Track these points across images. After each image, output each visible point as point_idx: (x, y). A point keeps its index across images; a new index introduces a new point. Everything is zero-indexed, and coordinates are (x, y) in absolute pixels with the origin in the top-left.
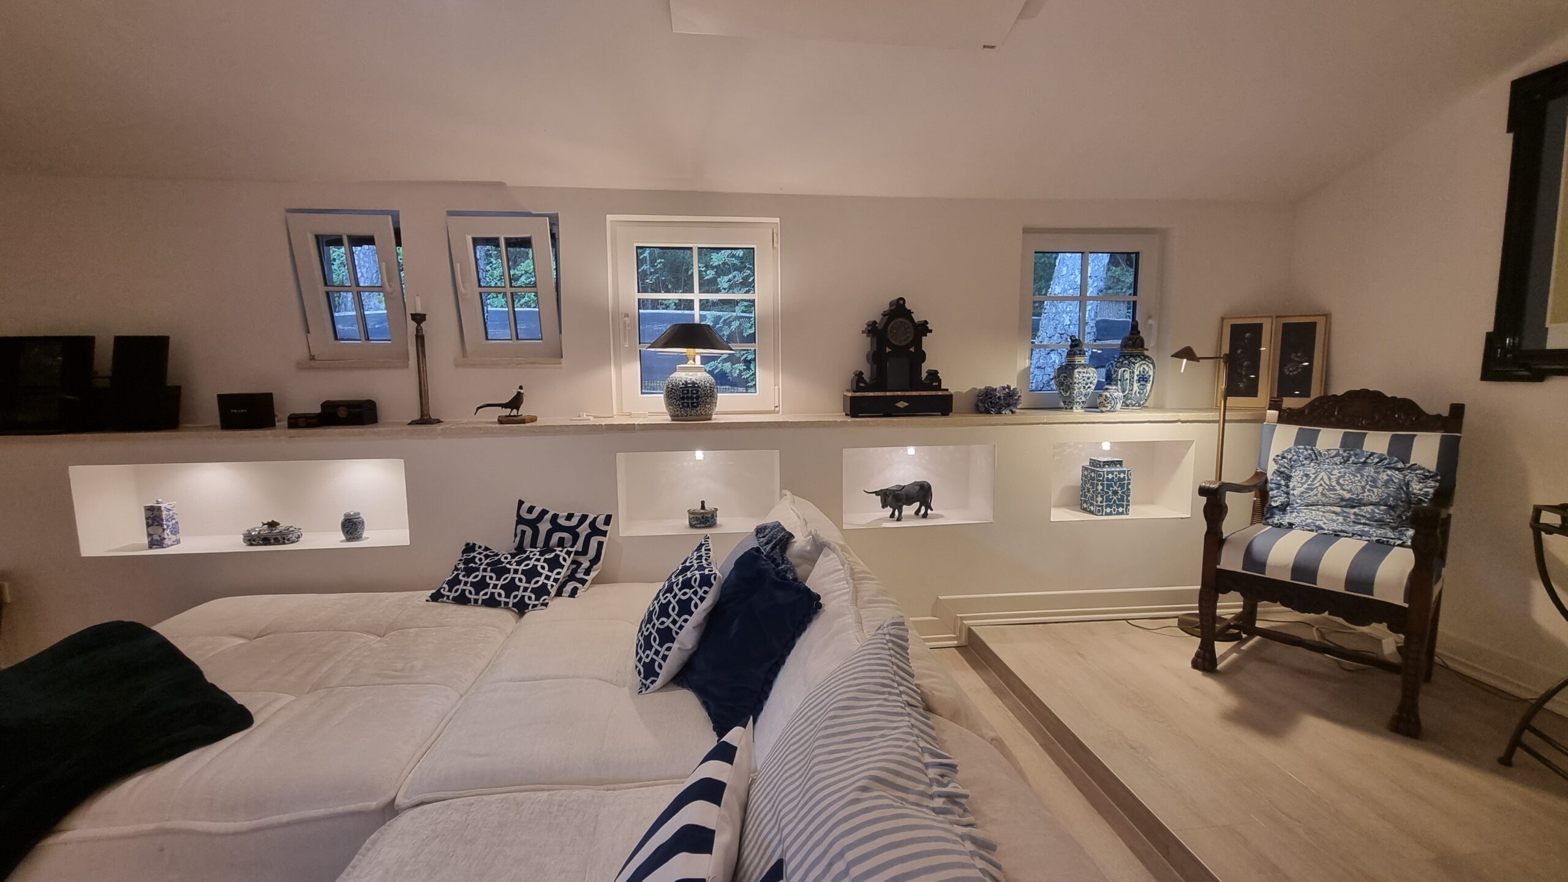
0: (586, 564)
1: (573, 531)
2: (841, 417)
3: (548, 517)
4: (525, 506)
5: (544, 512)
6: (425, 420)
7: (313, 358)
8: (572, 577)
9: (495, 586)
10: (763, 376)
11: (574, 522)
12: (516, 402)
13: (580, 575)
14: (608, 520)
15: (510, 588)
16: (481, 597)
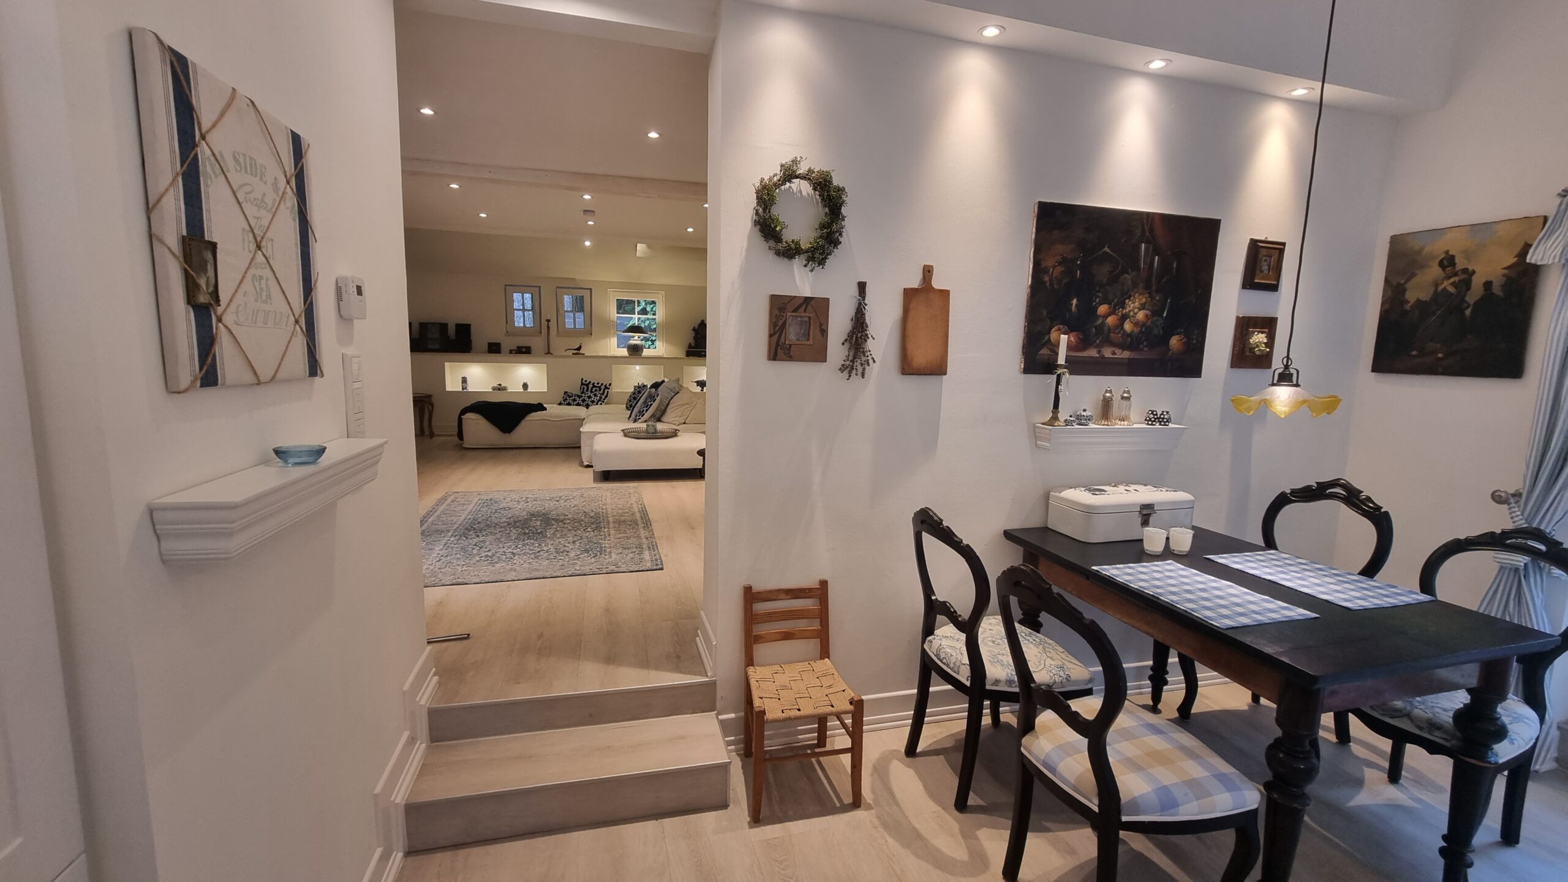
0: (604, 397)
1: (600, 388)
2: (685, 357)
3: (592, 383)
4: (584, 380)
5: (590, 382)
6: (549, 353)
7: (507, 332)
8: (599, 400)
9: (579, 401)
10: (657, 343)
11: (600, 385)
12: (579, 348)
13: (602, 400)
14: (610, 385)
15: (584, 401)
16: (575, 403)
